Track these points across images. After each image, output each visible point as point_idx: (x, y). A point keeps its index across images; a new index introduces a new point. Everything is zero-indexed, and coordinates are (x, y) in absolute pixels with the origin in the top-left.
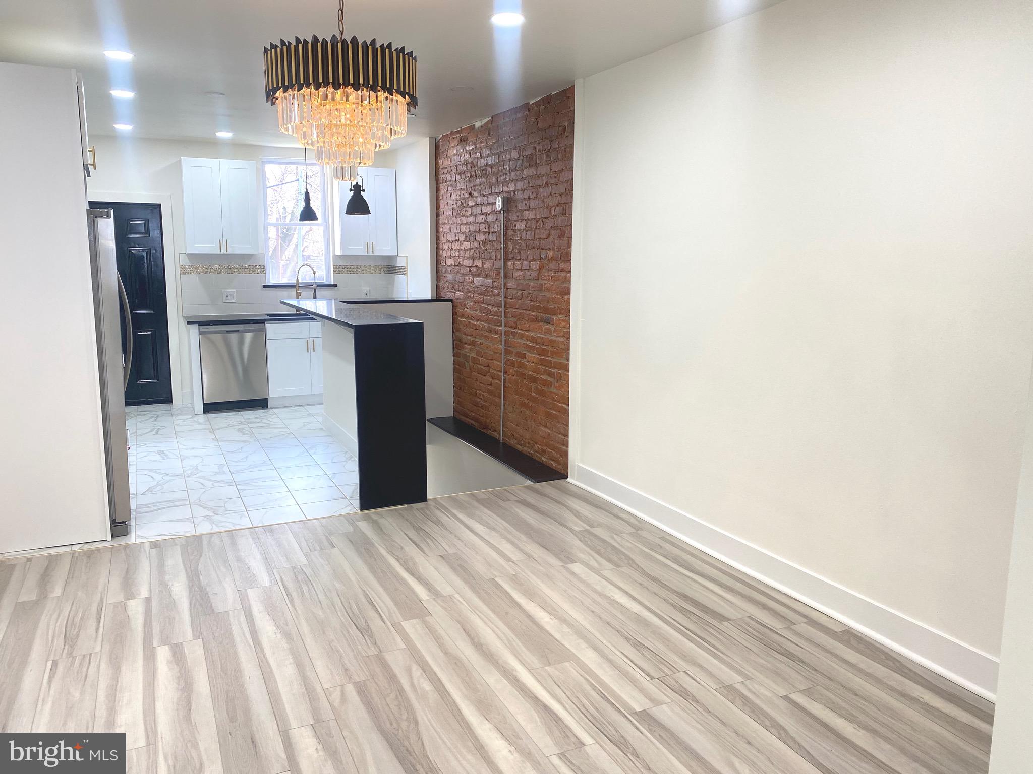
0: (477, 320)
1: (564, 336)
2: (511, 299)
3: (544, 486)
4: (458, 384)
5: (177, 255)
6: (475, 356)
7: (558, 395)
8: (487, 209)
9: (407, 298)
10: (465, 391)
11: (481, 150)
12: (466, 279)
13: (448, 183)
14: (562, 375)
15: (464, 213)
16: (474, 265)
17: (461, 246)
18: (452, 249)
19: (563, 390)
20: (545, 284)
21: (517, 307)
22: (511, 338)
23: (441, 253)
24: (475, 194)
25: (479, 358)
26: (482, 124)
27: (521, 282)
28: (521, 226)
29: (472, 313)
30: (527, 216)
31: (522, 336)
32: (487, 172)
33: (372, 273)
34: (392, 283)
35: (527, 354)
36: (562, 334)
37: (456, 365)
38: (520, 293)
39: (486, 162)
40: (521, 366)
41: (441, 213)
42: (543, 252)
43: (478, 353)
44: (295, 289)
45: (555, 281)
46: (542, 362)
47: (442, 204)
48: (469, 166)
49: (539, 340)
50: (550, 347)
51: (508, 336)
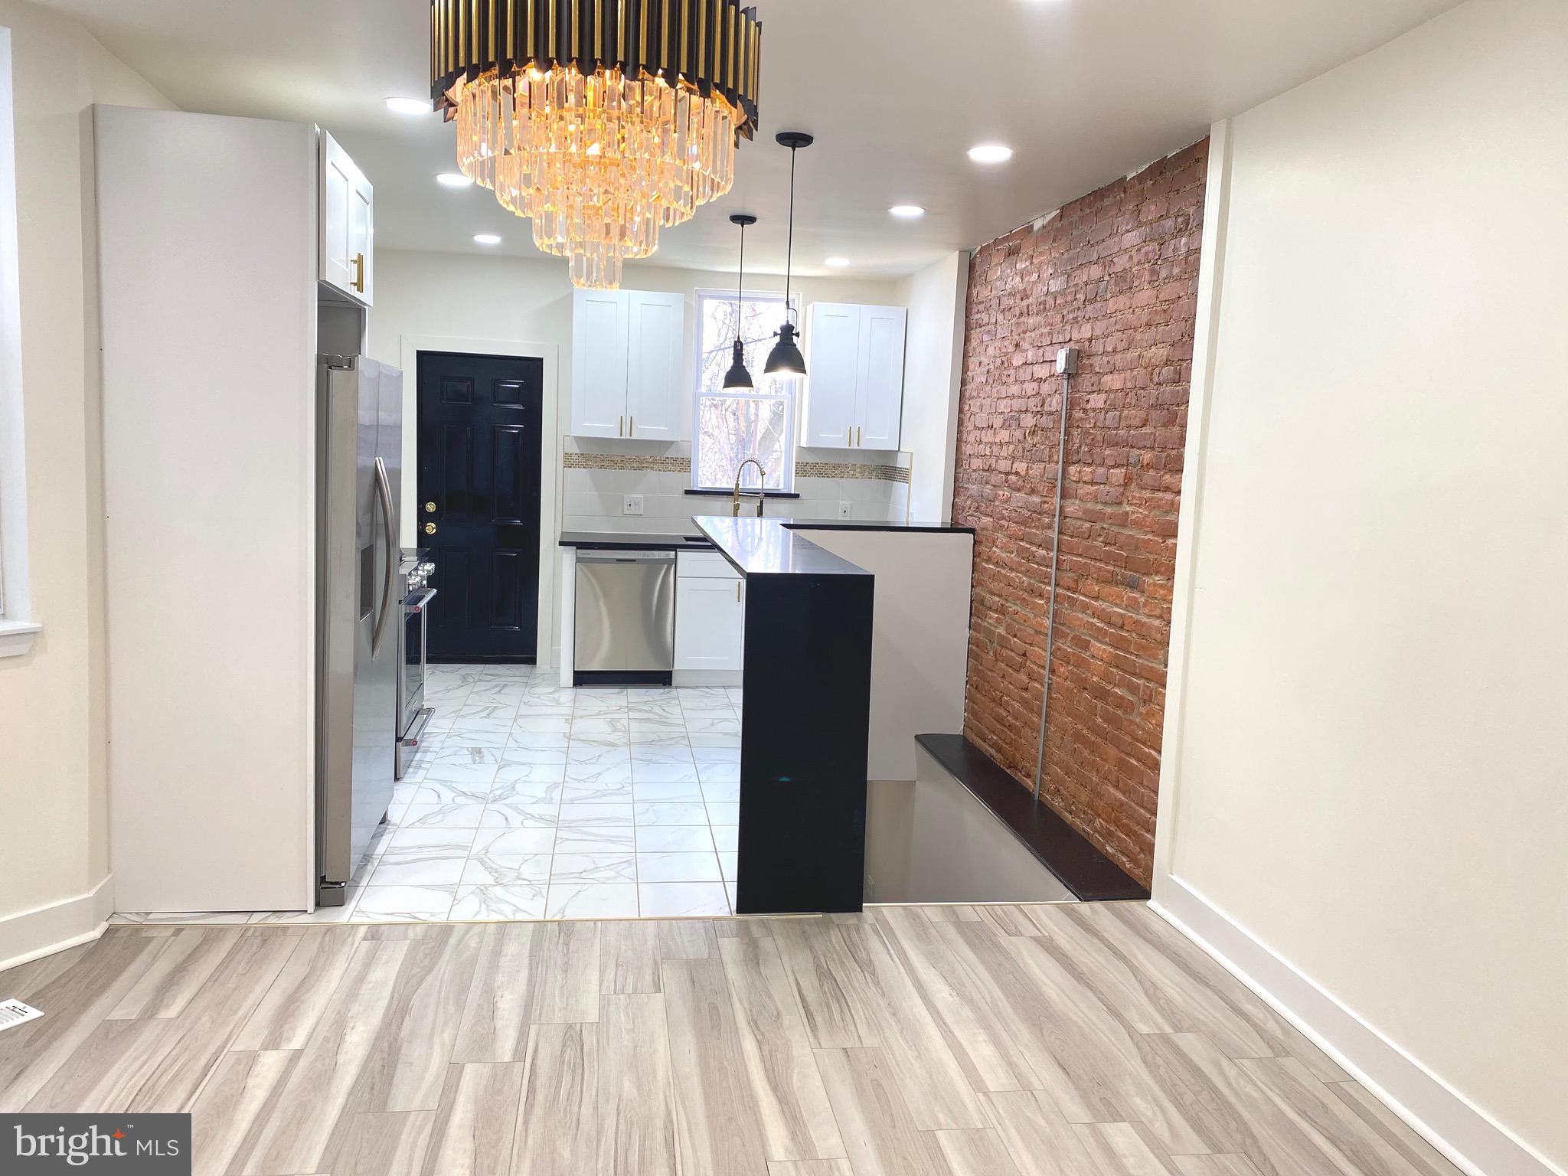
0: (1012, 570)
1: (1161, 617)
2: (1072, 537)
3: (1097, 911)
4: (975, 678)
5: (560, 438)
6: (1004, 633)
7: (1143, 729)
8: (1041, 371)
9: (908, 523)
10: (984, 693)
11: (1039, 269)
12: (999, 495)
13: (983, 328)
14: (1154, 693)
15: (1004, 379)
16: (1014, 471)
17: (995, 437)
18: (981, 442)
19: (1154, 722)
20: (1133, 513)
21: (1080, 553)
22: (1065, 609)
23: (964, 448)
24: (1025, 345)
25: (1010, 637)
26: (1045, 223)
27: (1090, 506)
28: (1097, 401)
29: (1004, 555)
30: (1109, 384)
31: (1085, 607)
32: (1047, 306)
33: (857, 478)
34: (887, 495)
35: (1093, 642)
36: (1158, 612)
37: (973, 644)
38: (1087, 525)
39: (1046, 288)
40: (1081, 663)
41: (969, 379)
42: (1135, 452)
43: (1009, 628)
44: (731, 498)
45: (1151, 509)
46: (1117, 662)
47: (973, 361)
48: (1018, 296)
49: (1114, 619)
50: (1134, 635)
51: (1061, 603)
